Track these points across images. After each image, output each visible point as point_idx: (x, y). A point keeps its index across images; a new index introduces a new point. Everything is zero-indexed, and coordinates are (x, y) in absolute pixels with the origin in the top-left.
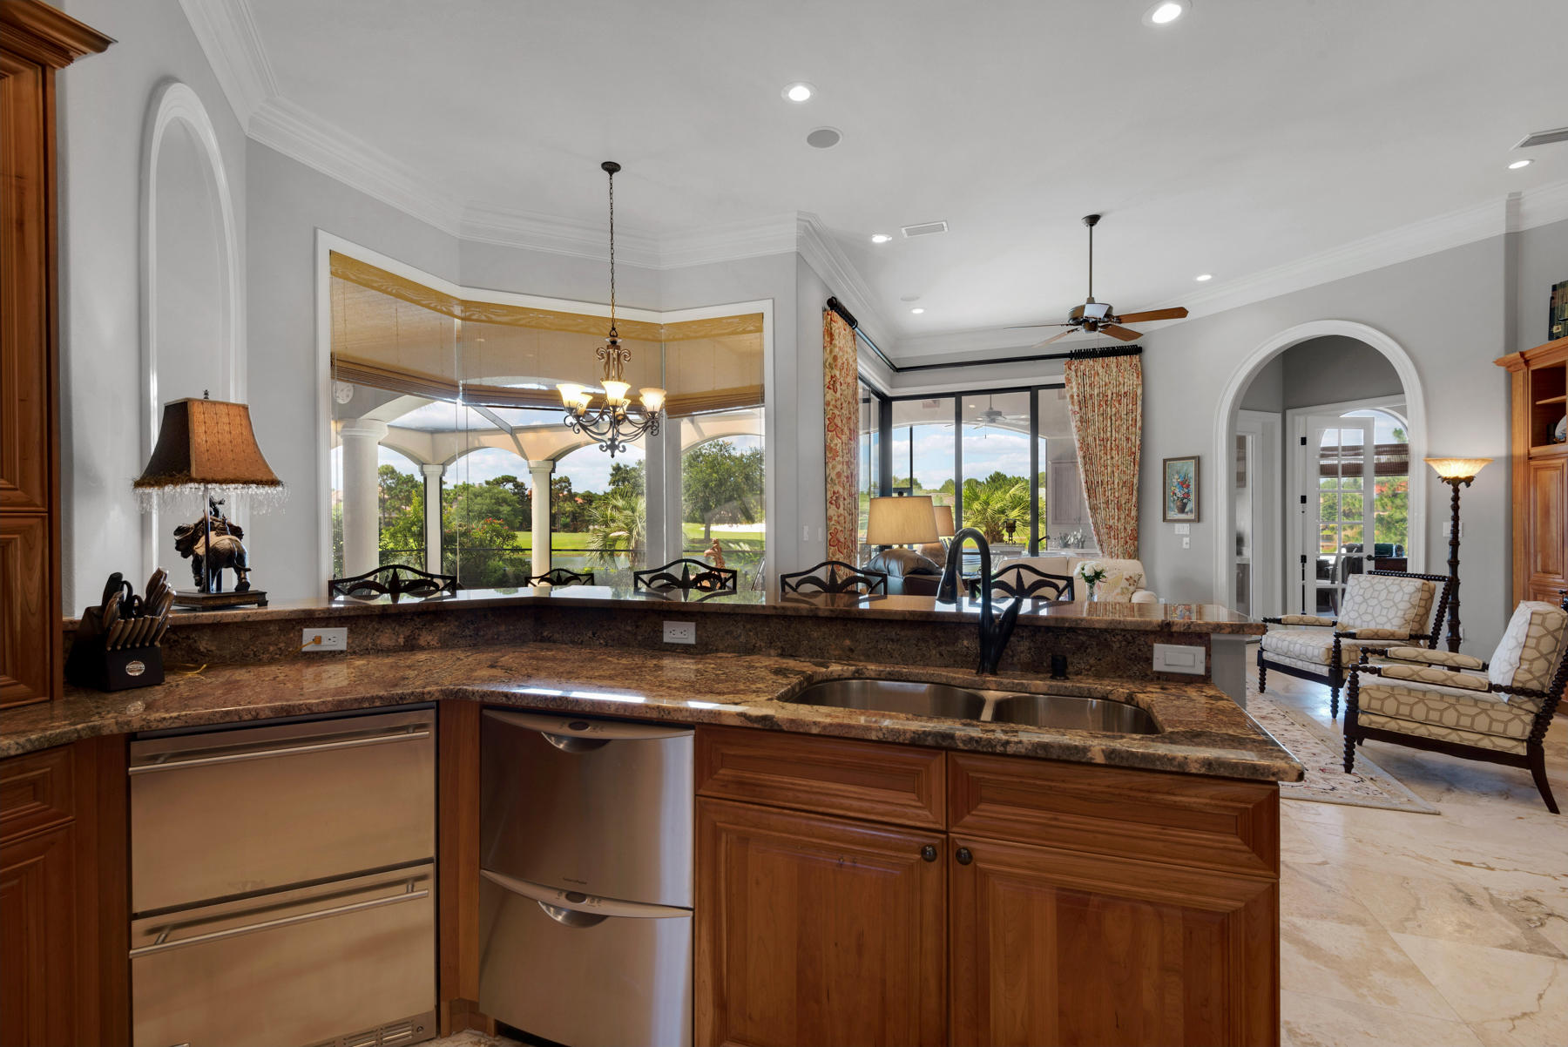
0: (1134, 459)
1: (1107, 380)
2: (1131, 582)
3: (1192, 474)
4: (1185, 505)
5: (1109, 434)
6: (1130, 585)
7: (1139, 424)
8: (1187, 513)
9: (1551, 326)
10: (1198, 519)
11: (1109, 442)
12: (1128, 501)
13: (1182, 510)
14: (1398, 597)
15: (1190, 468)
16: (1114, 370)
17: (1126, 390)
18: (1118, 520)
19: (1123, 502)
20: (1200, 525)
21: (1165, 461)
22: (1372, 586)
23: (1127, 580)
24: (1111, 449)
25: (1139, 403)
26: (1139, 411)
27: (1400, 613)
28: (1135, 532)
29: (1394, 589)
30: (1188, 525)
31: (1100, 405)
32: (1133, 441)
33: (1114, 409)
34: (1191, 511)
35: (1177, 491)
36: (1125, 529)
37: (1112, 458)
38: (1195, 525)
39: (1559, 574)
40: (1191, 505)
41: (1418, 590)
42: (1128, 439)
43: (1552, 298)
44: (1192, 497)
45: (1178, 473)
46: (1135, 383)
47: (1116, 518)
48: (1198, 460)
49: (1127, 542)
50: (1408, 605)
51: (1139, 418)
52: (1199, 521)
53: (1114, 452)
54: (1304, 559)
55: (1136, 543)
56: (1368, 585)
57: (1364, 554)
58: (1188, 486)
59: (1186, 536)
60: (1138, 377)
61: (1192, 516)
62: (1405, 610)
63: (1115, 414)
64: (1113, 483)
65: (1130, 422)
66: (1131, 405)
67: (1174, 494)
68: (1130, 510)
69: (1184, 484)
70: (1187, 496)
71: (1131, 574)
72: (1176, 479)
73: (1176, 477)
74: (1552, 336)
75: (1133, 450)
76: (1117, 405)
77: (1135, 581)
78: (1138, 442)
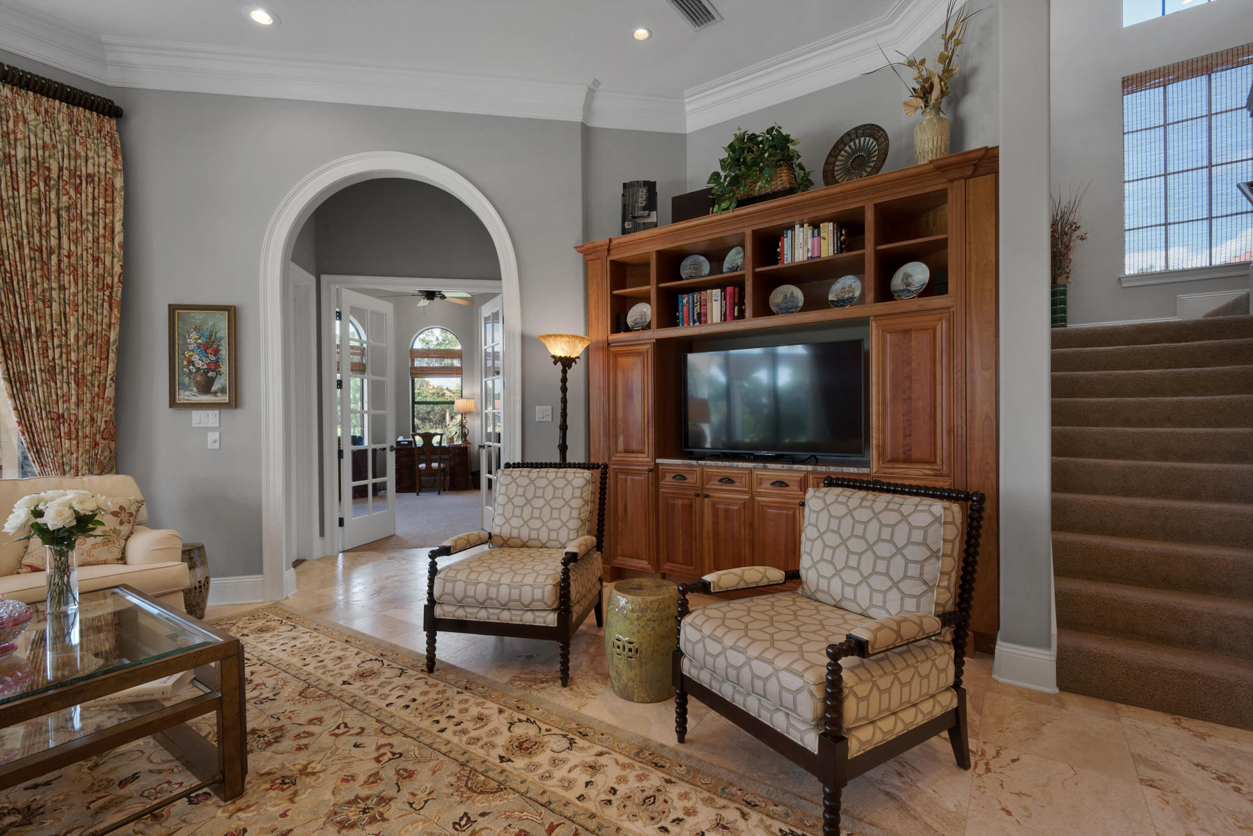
0: (110, 297)
1: (47, 139)
2: (124, 516)
3: (223, 332)
4: (211, 382)
5: (54, 242)
6: (121, 523)
7: (119, 238)
8: (215, 393)
9: (624, 220)
10: (235, 402)
11: (54, 258)
12: (98, 370)
13: (206, 388)
14: (568, 494)
15: (220, 324)
16: (65, 127)
17: (90, 170)
18: (77, 405)
19: (89, 371)
20: (239, 414)
21: (173, 309)
22: (532, 482)
23: (115, 514)
24: (60, 271)
25: (119, 201)
26: (119, 215)
27: (575, 513)
28: (111, 426)
29: (560, 483)
30: (217, 412)
31: (30, 183)
32: (108, 263)
33: (64, 199)
34: (222, 391)
35: (196, 358)
36: (93, 420)
37: (62, 288)
38: (227, 413)
39: (643, 453)
40: (221, 382)
41: (588, 482)
42: (96, 260)
43: (623, 195)
44: (224, 368)
45: (198, 329)
46: (110, 164)
47: (74, 399)
48: (232, 312)
49: (96, 444)
50: (580, 502)
51: (118, 227)
52: (236, 406)
53: (66, 279)
54: (340, 454)
55: (113, 445)
56: (527, 481)
57: (387, 445)
58: (217, 352)
59: (213, 429)
60: (115, 157)
61: (224, 398)
62: (580, 509)
63: (68, 209)
64: (66, 335)
65: (102, 231)
66: (102, 201)
67: (191, 362)
68: (103, 387)
69: (209, 346)
70: (216, 366)
71: (122, 501)
72: (193, 339)
73: (194, 335)
74: (625, 231)
75: (109, 280)
76: (72, 193)
77: (131, 515)
78: (118, 269)
